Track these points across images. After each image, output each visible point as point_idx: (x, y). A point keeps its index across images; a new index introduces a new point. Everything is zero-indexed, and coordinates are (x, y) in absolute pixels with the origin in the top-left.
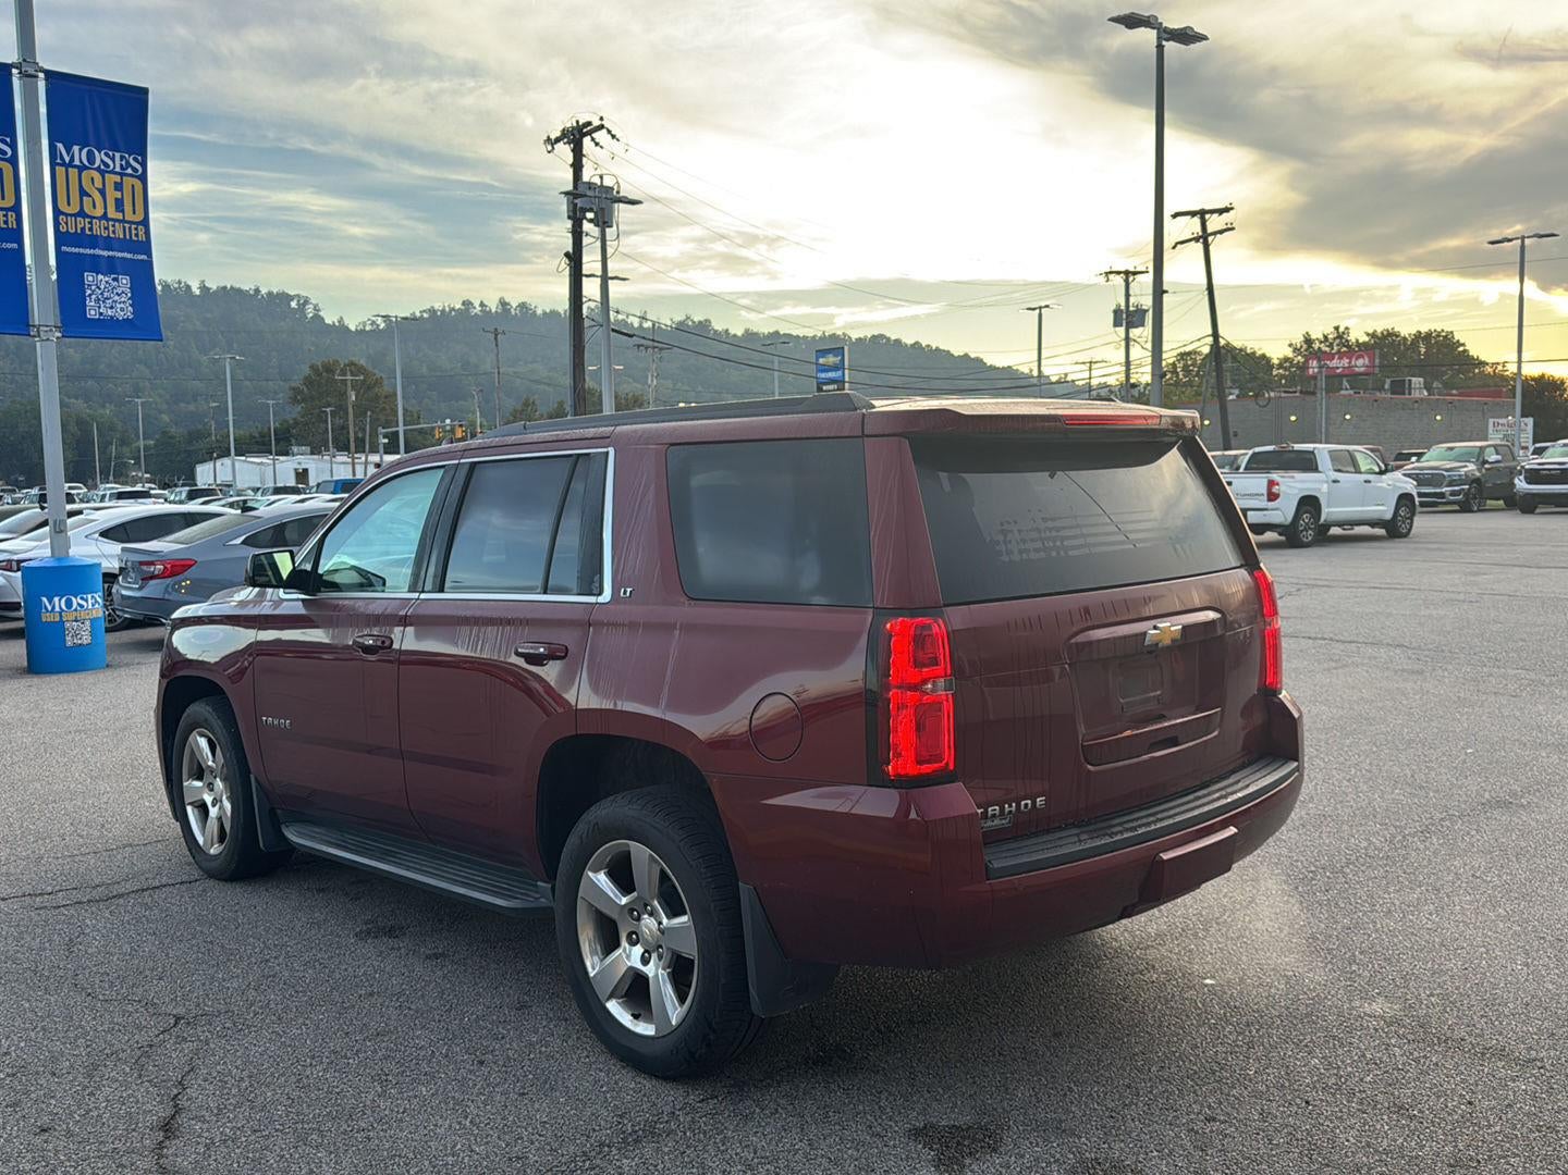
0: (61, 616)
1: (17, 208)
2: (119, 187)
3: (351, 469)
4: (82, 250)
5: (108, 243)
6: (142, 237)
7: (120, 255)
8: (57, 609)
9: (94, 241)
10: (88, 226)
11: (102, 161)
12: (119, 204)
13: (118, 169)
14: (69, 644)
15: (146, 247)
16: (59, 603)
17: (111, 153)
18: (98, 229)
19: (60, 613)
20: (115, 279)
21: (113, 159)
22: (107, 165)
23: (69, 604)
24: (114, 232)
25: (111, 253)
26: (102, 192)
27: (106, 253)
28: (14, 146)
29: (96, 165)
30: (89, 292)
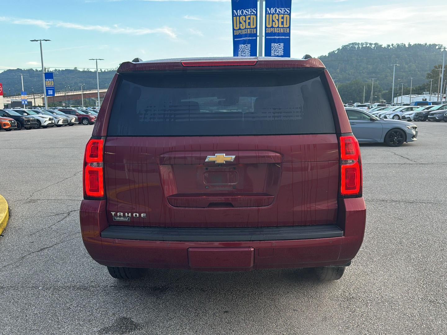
1: (256, 28)
2: (283, 18)
3: (437, 99)
4: (271, 37)
5: (279, 34)
6: (288, 31)
7: (281, 37)
9: (275, 34)
10: (273, 30)
11: (279, 11)
12: (282, 23)
13: (283, 13)
15: (289, 34)
17: (281, 9)
18: (276, 31)
20: (279, 44)
21: (282, 10)
22: (280, 12)
24: (280, 31)
25: (279, 37)
26: (278, 20)
27: (277, 37)
28: (257, 11)
29: (277, 13)
30: (272, 49)
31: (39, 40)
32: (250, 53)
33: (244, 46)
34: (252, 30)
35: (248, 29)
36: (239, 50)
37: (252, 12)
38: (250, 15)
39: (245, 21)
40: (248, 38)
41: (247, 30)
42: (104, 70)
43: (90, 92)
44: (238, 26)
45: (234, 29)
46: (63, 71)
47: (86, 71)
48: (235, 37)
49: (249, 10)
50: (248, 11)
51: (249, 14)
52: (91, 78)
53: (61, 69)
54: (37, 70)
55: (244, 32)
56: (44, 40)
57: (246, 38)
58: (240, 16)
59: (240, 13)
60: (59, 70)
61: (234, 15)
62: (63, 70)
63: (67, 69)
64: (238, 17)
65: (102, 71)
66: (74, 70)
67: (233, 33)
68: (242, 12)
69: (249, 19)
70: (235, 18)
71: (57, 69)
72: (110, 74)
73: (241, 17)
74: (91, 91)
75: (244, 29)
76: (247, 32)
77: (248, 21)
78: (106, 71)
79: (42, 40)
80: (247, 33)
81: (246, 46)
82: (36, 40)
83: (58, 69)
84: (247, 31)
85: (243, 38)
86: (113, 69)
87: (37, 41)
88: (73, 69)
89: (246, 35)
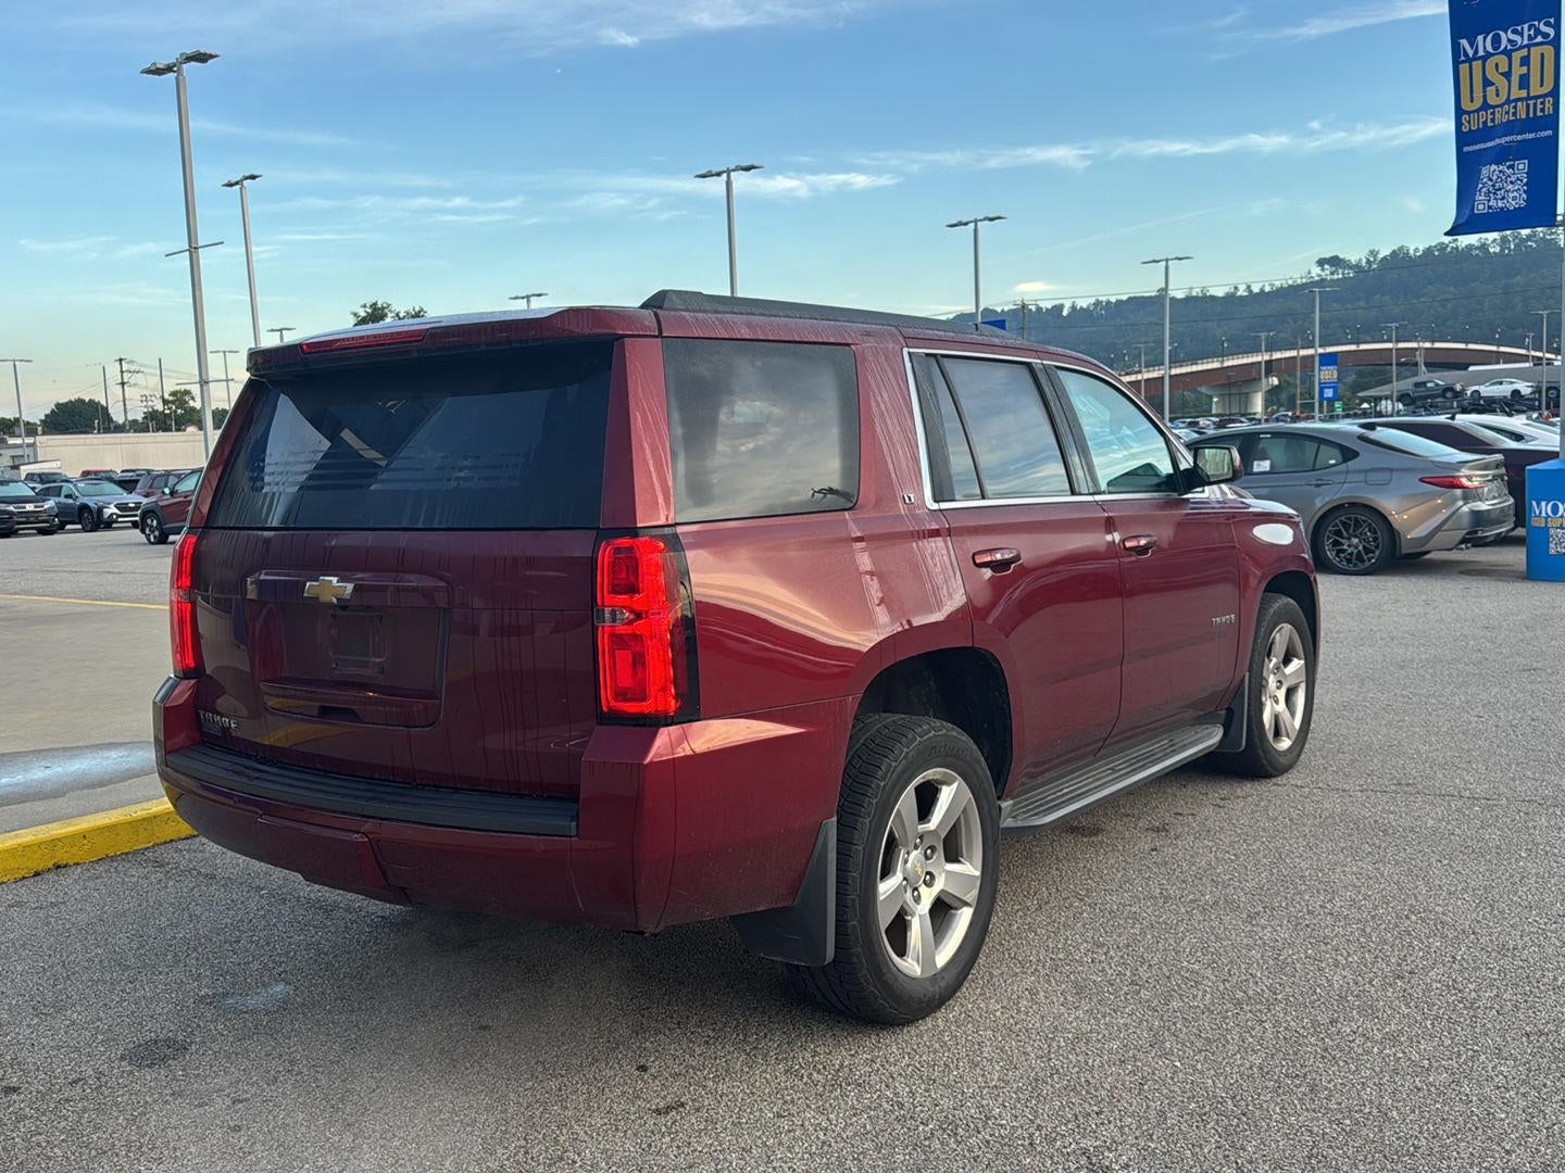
0: (1546, 522)
1: (1554, 93)
8: (1544, 514)
14: (1552, 552)
16: (1546, 508)
19: (1546, 518)
23: (1555, 509)
28: (1558, 27)
31: (971, 222)
32: (1525, 196)
33: (1500, 171)
34: (1535, 104)
35: (1519, 103)
36: (1481, 186)
37: (1538, 32)
38: (1528, 46)
39: (1507, 75)
40: (1519, 138)
41: (1515, 107)
42: (1260, 285)
43: (1195, 368)
44: (1478, 94)
45: (1459, 112)
46: (1119, 302)
47: (1196, 298)
48: (1462, 138)
49: (1526, 26)
50: (1521, 35)
51: (1526, 42)
52: (1211, 321)
53: (1113, 299)
54: (1039, 309)
55: (1501, 117)
56: (985, 219)
57: (1508, 139)
58: (1484, 59)
59: (1485, 48)
60: (1108, 302)
61: (1463, 58)
62: (1121, 301)
63: (1135, 297)
64: (1477, 65)
65: (1251, 292)
66: (1156, 296)
67: (1459, 124)
68: (1496, 41)
69: (1525, 61)
70: (1464, 68)
71: (1100, 299)
72: (1282, 300)
73: (1491, 62)
74: (1196, 364)
75: (1501, 106)
76: (1514, 114)
77: (1518, 71)
78: (1267, 289)
79: (981, 220)
80: (1512, 118)
81: (1512, 167)
82: (964, 220)
83: (1104, 299)
84: (1512, 110)
85: (1498, 141)
86: (1290, 282)
87: (966, 224)
88: (1153, 294)
89: (1510, 128)
